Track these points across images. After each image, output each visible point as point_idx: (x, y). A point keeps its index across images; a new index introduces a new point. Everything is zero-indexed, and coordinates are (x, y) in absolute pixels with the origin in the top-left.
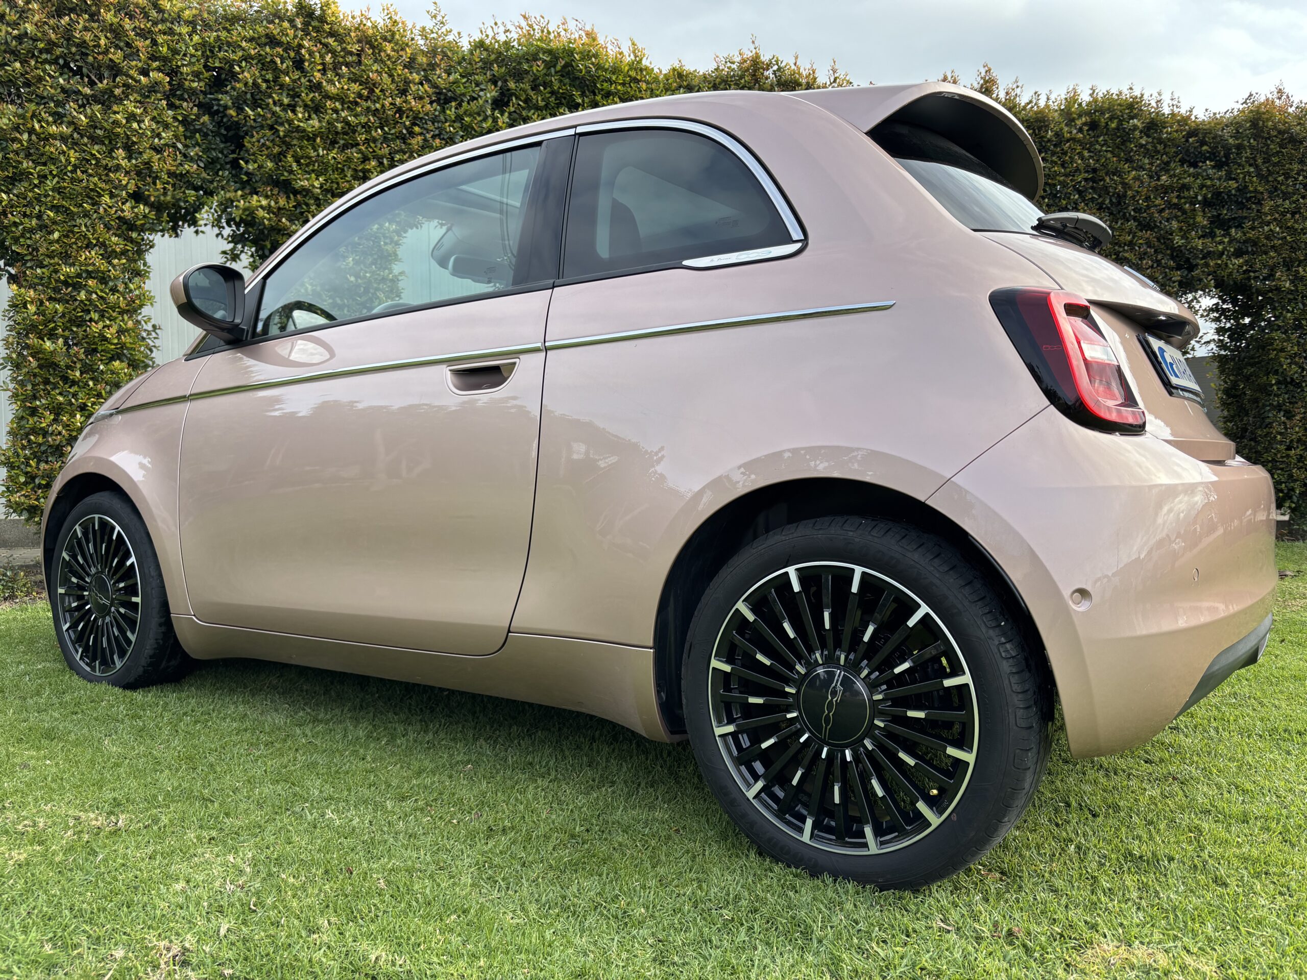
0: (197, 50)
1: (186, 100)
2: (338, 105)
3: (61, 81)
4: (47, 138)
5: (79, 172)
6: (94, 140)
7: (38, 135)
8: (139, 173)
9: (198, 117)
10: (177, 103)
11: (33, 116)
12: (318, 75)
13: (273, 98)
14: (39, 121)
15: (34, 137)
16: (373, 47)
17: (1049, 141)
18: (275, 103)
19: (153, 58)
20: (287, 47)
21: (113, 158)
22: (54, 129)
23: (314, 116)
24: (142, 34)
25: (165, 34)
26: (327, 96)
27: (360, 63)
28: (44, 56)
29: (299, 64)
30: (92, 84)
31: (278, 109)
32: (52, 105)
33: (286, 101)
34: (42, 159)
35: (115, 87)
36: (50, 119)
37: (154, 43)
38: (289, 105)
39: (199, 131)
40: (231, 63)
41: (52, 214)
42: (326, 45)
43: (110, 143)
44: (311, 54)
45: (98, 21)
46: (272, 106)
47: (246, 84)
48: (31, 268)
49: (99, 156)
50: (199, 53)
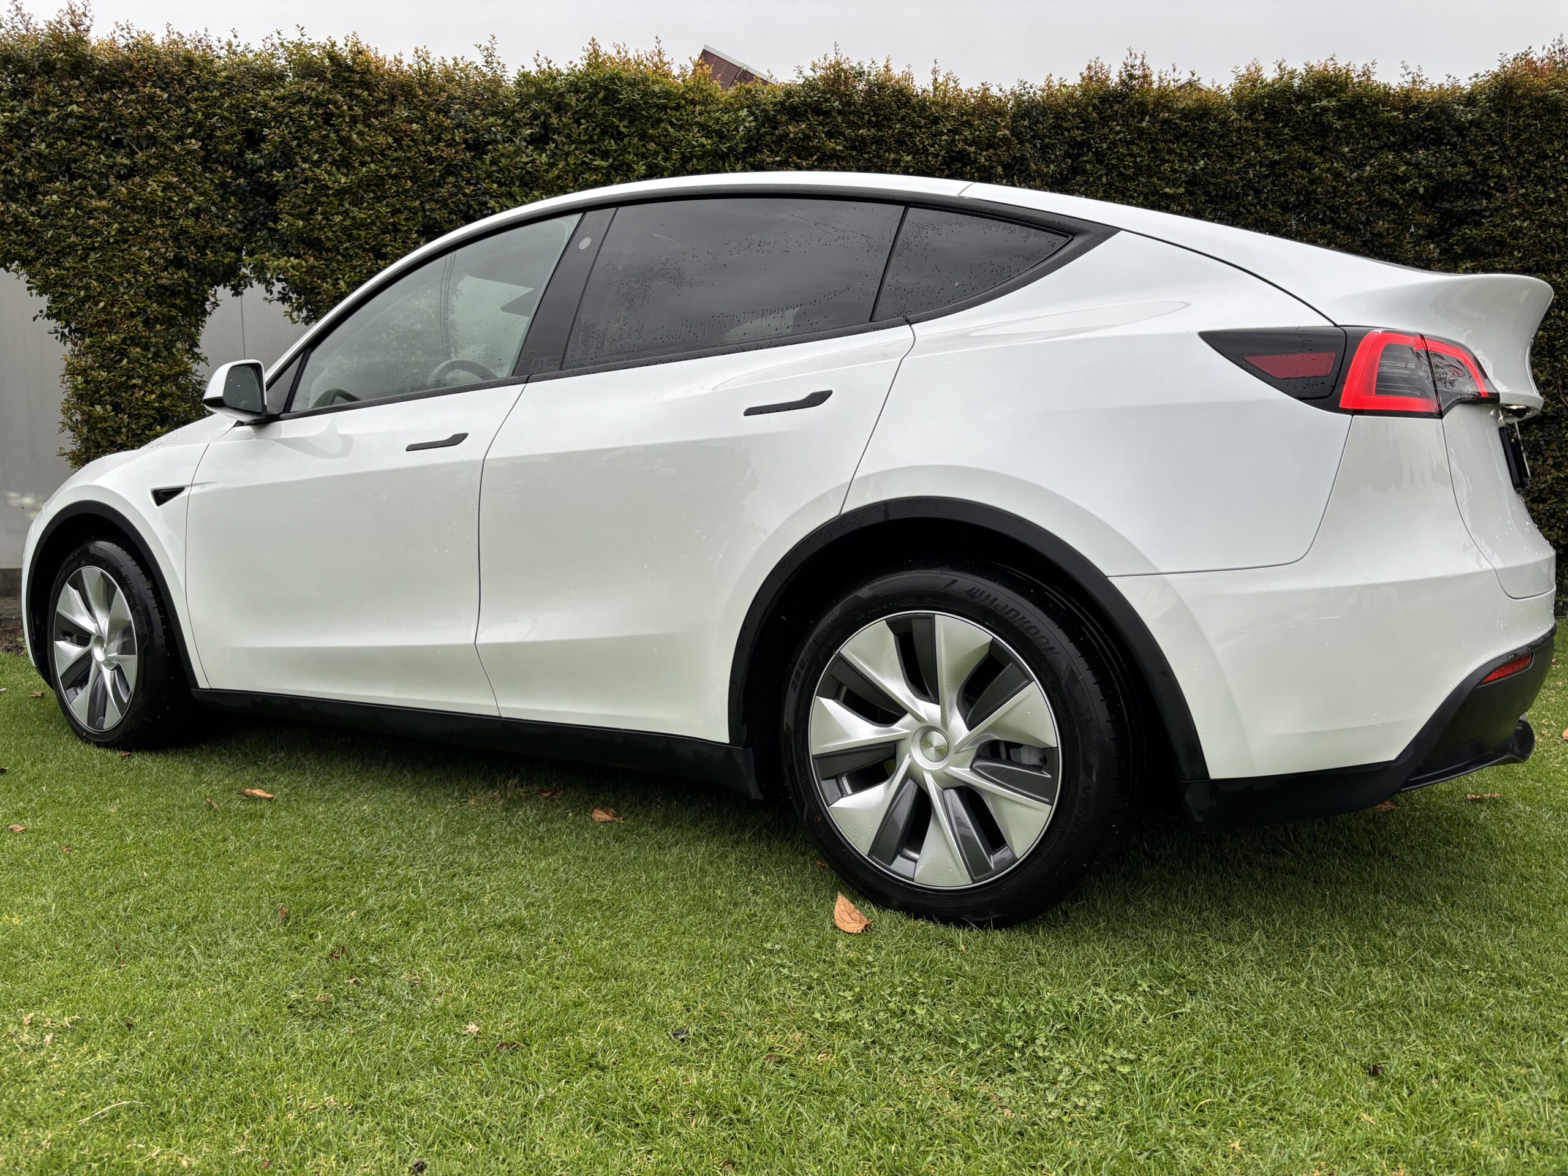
0: (230, 113)
1: (221, 164)
4: (90, 214)
6: (134, 209)
8: (175, 240)
9: (234, 179)
10: (213, 166)
13: (302, 155)
15: (79, 212)
19: (187, 125)
22: (95, 203)
24: (180, 102)
25: (198, 99)
26: (355, 149)
27: (392, 112)
29: (327, 119)
31: (307, 167)
33: (316, 157)
34: (89, 233)
35: (152, 157)
37: (189, 110)
39: (235, 193)
40: (260, 124)
42: (357, 96)
43: (149, 212)
44: (339, 107)
45: (136, 92)
46: (301, 163)
47: (275, 144)
50: (234, 116)
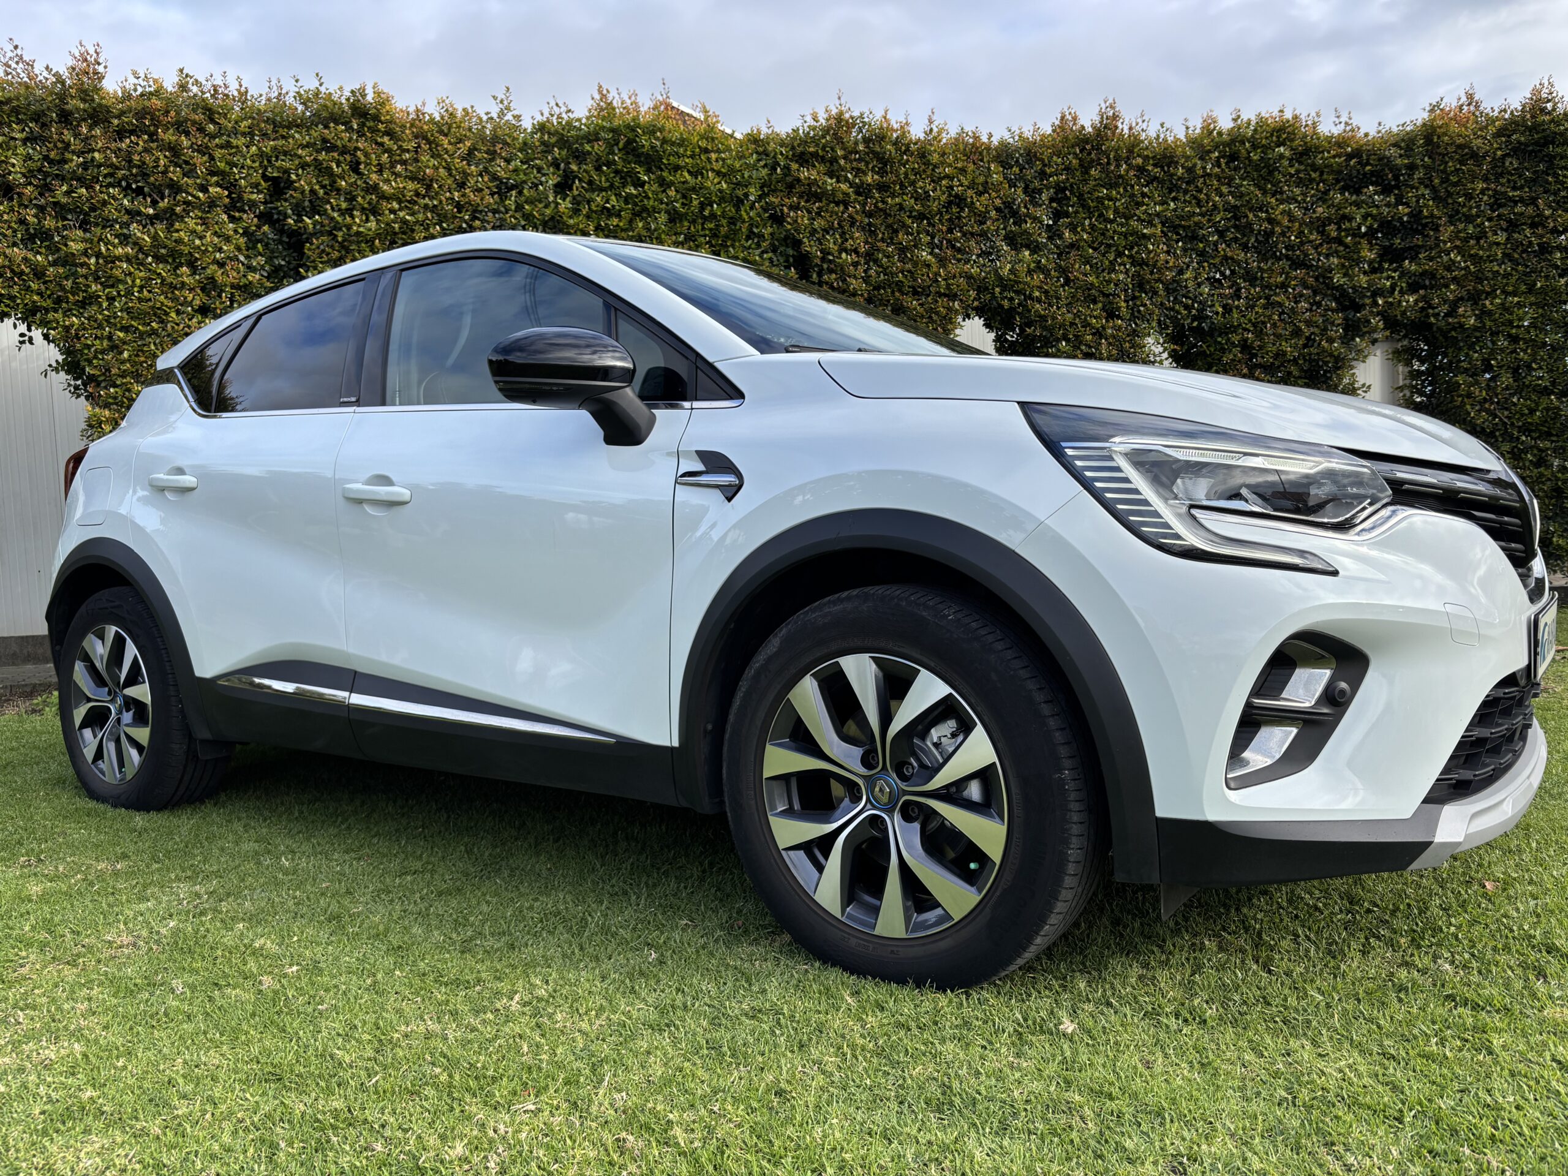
0: (254, 161)
1: (245, 212)
2: (396, 205)
3: (126, 202)
5: (145, 292)
6: (158, 258)
7: (104, 258)
8: (203, 289)
9: (259, 227)
10: (237, 214)
11: (100, 239)
12: (374, 176)
13: (330, 203)
14: (106, 244)
15: (101, 261)
16: (429, 142)
17: (1179, 178)
18: (333, 209)
19: (212, 173)
20: (344, 151)
21: (178, 276)
22: (119, 251)
23: (372, 218)
24: (202, 150)
25: (222, 147)
26: (383, 197)
27: (417, 160)
28: (109, 180)
29: (355, 167)
30: (154, 203)
31: (336, 215)
32: (118, 227)
33: (344, 205)
34: (111, 282)
35: (176, 205)
36: (116, 241)
37: (212, 158)
38: (347, 210)
39: (260, 241)
40: (287, 172)
41: (121, 335)
42: (382, 144)
43: (174, 260)
44: (366, 155)
45: (157, 140)
46: (330, 211)
47: (303, 192)
48: (105, 388)
49: (164, 274)
50: (257, 164)
